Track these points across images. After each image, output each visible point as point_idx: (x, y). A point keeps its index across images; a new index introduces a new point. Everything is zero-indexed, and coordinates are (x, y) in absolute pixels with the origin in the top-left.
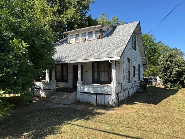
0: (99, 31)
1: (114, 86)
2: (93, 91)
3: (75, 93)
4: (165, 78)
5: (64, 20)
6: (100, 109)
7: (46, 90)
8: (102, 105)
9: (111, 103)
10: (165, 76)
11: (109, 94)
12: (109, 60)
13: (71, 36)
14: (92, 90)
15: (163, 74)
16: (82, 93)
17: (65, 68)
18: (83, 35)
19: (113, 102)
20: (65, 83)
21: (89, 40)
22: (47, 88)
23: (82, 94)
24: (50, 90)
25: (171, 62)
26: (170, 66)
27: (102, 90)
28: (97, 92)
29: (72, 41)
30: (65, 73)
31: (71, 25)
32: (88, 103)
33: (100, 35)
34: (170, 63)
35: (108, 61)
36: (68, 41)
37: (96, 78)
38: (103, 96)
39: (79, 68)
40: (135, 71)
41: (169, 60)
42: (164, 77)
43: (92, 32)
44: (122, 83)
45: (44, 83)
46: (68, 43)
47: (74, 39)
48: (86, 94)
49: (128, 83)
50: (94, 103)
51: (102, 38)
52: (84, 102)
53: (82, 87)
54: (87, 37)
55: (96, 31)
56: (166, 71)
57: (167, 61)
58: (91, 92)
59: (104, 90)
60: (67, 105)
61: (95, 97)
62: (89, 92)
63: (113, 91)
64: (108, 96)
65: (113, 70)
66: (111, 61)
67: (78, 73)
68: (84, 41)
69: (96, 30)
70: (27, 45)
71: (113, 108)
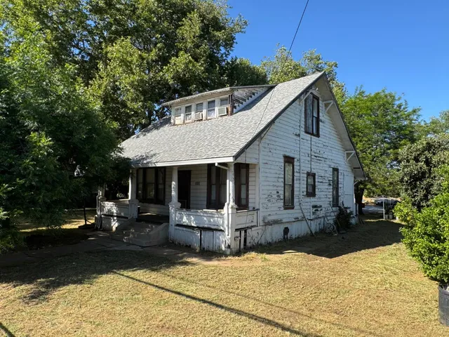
0: (227, 100)
1: (228, 214)
2: (196, 223)
3: (165, 224)
4: (415, 201)
5: (168, 77)
6: (195, 257)
7: (120, 219)
8: (210, 251)
9: (223, 248)
10: (414, 197)
11: (221, 230)
12: (216, 161)
13: (178, 109)
14: (194, 220)
15: (409, 192)
16: (178, 225)
17: (161, 175)
18: (199, 107)
19: (227, 245)
20: (159, 206)
21: (208, 118)
22: (122, 214)
23: (178, 228)
24: (127, 218)
25: (428, 162)
26: (424, 173)
27: (210, 221)
28: (201, 226)
29: (179, 120)
30: (161, 187)
31: (185, 86)
32: (187, 246)
33: (227, 109)
34: (425, 166)
35: (214, 164)
36: (172, 121)
37: (214, 197)
38: (211, 233)
39: (175, 176)
40: (316, 183)
41: (422, 158)
42: (413, 200)
43: (214, 101)
44: (258, 210)
45: (119, 205)
46: (170, 123)
47: (182, 115)
48: (184, 229)
49: (283, 208)
50: (197, 246)
51: (231, 114)
52: (182, 243)
53: (177, 214)
54: (204, 112)
55: (222, 100)
56: (416, 184)
57: (416, 159)
58: (193, 225)
59: (214, 221)
60: (143, 247)
61: (199, 235)
62: (189, 224)
63: (226, 222)
64: (219, 233)
65: (228, 181)
66: (219, 164)
67: (173, 186)
68: (199, 120)
69: (221, 97)
70: (50, 141)
71: (224, 258)
